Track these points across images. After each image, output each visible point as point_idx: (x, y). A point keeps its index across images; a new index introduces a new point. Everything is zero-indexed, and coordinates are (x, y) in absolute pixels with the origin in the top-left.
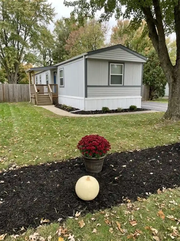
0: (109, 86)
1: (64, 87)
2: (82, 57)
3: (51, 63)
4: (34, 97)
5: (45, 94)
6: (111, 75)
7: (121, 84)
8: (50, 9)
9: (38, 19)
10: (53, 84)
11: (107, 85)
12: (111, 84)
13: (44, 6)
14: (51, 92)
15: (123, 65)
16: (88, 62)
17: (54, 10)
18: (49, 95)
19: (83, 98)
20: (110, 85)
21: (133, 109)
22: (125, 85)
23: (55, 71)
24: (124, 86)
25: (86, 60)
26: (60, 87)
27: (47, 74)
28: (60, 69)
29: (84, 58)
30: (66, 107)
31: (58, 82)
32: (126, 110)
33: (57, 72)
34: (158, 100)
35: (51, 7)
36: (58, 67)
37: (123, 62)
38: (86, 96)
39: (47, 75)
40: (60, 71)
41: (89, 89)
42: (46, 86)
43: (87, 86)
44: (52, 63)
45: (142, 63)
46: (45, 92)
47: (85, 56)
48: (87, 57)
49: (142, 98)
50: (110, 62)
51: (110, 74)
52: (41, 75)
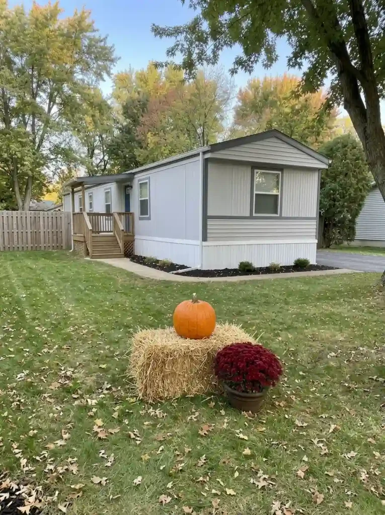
0: (251, 217)
1: (149, 219)
2: (198, 155)
3: (105, 165)
4: (82, 239)
5: (102, 233)
6: (256, 194)
7: (276, 212)
8: (104, 48)
9: (77, 68)
10: (124, 211)
11: (248, 214)
12: (255, 212)
13: (91, 40)
14: (123, 230)
15: (280, 173)
16: (210, 165)
17: (112, 49)
18: (114, 236)
19: (199, 242)
20: (254, 215)
21: (301, 265)
22: (283, 215)
23: (128, 183)
24: (281, 218)
25: (206, 161)
26: (141, 219)
27: (107, 191)
28: (139, 181)
29: (200, 158)
30: (158, 261)
31: (135, 208)
32: (287, 269)
33: (132, 187)
34: (341, 249)
35: (105, 43)
36: (136, 176)
37: (281, 168)
38: (205, 239)
39: (107, 193)
40: (140, 184)
41: (210, 222)
42: (104, 217)
43: (206, 217)
44: (108, 166)
45: (319, 169)
46: (102, 230)
47: (204, 153)
48: (208, 156)
49: (318, 244)
50: (255, 166)
51: (255, 192)
52: (92, 193)
